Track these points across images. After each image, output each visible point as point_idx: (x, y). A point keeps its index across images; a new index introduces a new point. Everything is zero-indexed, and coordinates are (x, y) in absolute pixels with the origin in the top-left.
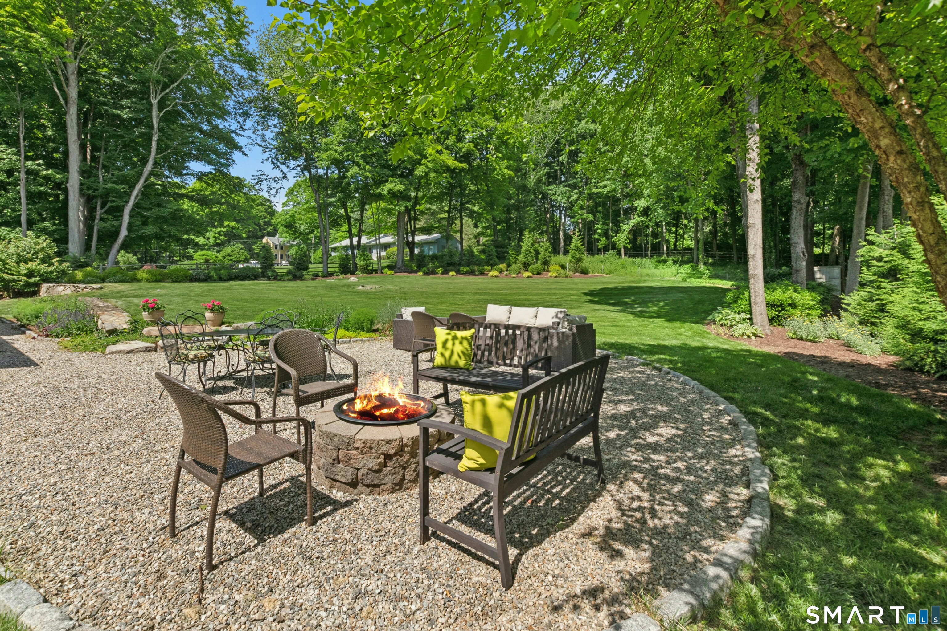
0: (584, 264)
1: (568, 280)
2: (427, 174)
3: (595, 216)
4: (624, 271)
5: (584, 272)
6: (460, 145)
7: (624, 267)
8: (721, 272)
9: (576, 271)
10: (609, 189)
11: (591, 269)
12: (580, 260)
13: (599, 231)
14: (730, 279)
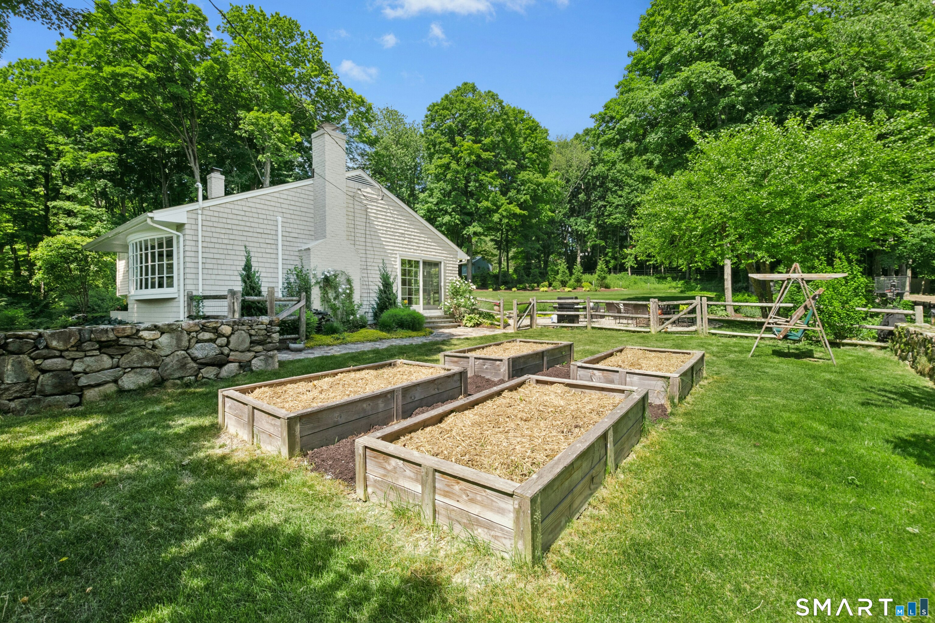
0: (607, 281)
1: (598, 293)
2: (501, 220)
3: (606, 243)
4: (636, 286)
5: (607, 287)
6: (519, 196)
7: (635, 283)
8: (708, 286)
9: (601, 286)
10: (618, 221)
11: (612, 285)
12: (605, 278)
13: (610, 254)
14: (715, 291)
